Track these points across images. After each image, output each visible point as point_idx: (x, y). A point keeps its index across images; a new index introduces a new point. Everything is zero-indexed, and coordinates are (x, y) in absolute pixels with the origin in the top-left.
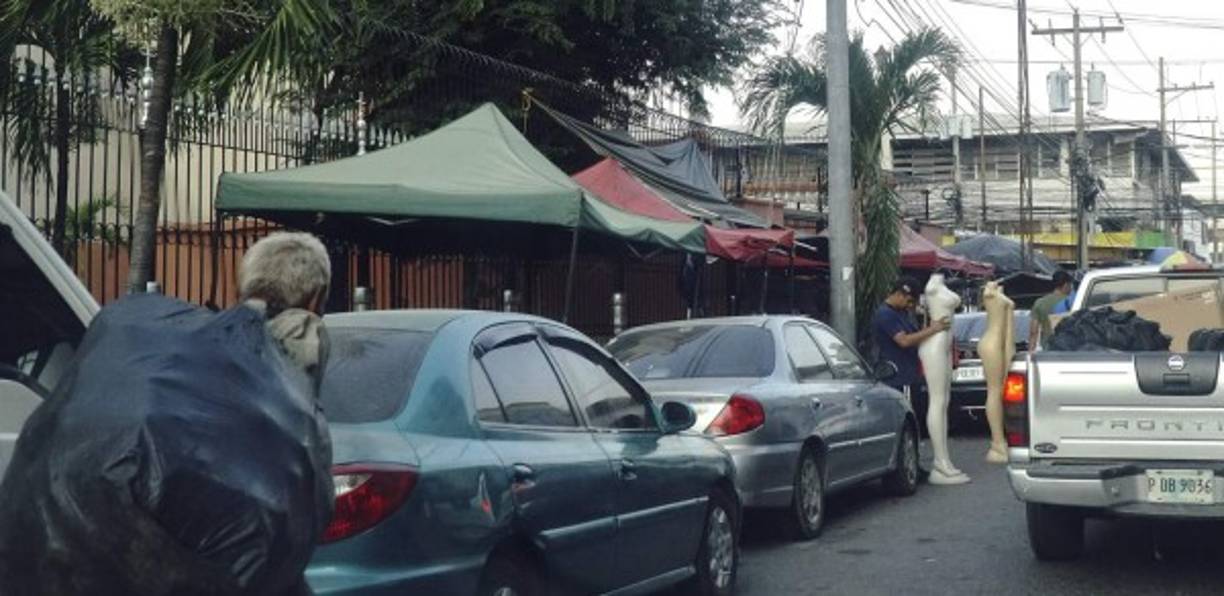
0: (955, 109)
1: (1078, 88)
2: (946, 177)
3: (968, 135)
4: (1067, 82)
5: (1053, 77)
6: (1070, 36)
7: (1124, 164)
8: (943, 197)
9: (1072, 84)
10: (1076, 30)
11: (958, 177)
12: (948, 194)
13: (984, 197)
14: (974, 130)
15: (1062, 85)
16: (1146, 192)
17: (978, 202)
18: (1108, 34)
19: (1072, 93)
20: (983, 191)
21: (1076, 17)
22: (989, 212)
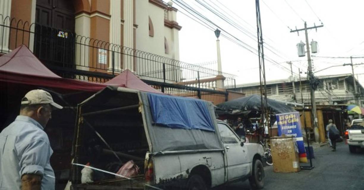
0: (292, 74)
1: (308, 48)
2: (291, 92)
3: (296, 81)
4: (303, 46)
5: (299, 45)
6: (304, 31)
7: (342, 86)
8: (291, 97)
9: (305, 47)
10: (306, 29)
11: (294, 92)
12: (292, 96)
13: (302, 96)
14: (298, 79)
15: (302, 47)
16: (350, 93)
17: (301, 98)
18: (317, 28)
19: (306, 50)
20: (302, 95)
21: (305, 24)
22: (303, 100)
